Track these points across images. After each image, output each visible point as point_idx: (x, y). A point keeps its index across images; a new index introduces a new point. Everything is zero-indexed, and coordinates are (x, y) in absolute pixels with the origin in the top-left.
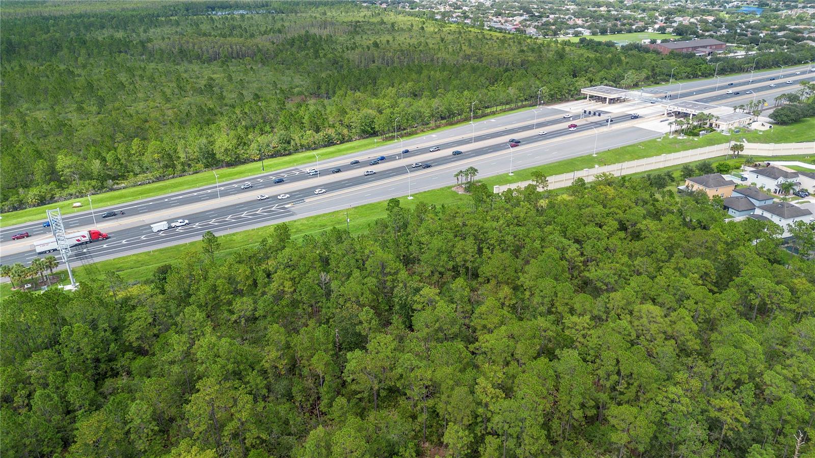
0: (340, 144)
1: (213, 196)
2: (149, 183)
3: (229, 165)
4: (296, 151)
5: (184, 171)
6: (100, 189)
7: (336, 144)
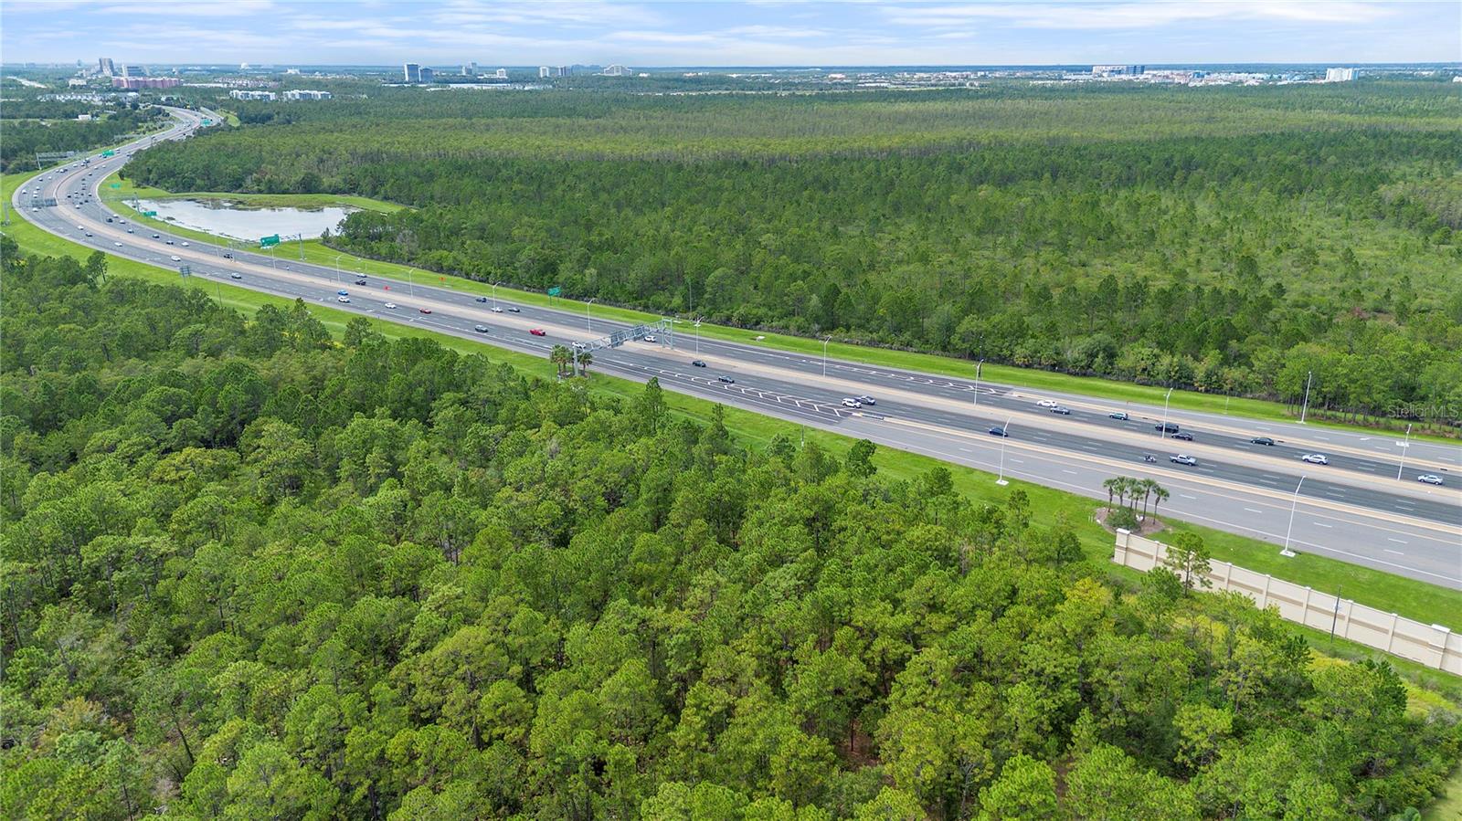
0: (1207, 391)
1: (818, 371)
2: (857, 344)
3: (973, 357)
4: (1105, 375)
5: (909, 344)
6: (803, 331)
7: (1197, 390)
